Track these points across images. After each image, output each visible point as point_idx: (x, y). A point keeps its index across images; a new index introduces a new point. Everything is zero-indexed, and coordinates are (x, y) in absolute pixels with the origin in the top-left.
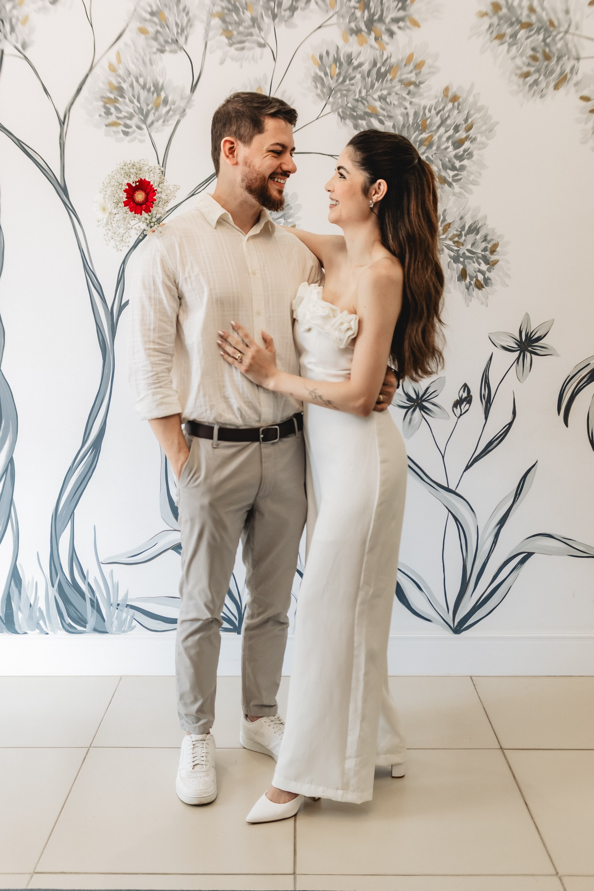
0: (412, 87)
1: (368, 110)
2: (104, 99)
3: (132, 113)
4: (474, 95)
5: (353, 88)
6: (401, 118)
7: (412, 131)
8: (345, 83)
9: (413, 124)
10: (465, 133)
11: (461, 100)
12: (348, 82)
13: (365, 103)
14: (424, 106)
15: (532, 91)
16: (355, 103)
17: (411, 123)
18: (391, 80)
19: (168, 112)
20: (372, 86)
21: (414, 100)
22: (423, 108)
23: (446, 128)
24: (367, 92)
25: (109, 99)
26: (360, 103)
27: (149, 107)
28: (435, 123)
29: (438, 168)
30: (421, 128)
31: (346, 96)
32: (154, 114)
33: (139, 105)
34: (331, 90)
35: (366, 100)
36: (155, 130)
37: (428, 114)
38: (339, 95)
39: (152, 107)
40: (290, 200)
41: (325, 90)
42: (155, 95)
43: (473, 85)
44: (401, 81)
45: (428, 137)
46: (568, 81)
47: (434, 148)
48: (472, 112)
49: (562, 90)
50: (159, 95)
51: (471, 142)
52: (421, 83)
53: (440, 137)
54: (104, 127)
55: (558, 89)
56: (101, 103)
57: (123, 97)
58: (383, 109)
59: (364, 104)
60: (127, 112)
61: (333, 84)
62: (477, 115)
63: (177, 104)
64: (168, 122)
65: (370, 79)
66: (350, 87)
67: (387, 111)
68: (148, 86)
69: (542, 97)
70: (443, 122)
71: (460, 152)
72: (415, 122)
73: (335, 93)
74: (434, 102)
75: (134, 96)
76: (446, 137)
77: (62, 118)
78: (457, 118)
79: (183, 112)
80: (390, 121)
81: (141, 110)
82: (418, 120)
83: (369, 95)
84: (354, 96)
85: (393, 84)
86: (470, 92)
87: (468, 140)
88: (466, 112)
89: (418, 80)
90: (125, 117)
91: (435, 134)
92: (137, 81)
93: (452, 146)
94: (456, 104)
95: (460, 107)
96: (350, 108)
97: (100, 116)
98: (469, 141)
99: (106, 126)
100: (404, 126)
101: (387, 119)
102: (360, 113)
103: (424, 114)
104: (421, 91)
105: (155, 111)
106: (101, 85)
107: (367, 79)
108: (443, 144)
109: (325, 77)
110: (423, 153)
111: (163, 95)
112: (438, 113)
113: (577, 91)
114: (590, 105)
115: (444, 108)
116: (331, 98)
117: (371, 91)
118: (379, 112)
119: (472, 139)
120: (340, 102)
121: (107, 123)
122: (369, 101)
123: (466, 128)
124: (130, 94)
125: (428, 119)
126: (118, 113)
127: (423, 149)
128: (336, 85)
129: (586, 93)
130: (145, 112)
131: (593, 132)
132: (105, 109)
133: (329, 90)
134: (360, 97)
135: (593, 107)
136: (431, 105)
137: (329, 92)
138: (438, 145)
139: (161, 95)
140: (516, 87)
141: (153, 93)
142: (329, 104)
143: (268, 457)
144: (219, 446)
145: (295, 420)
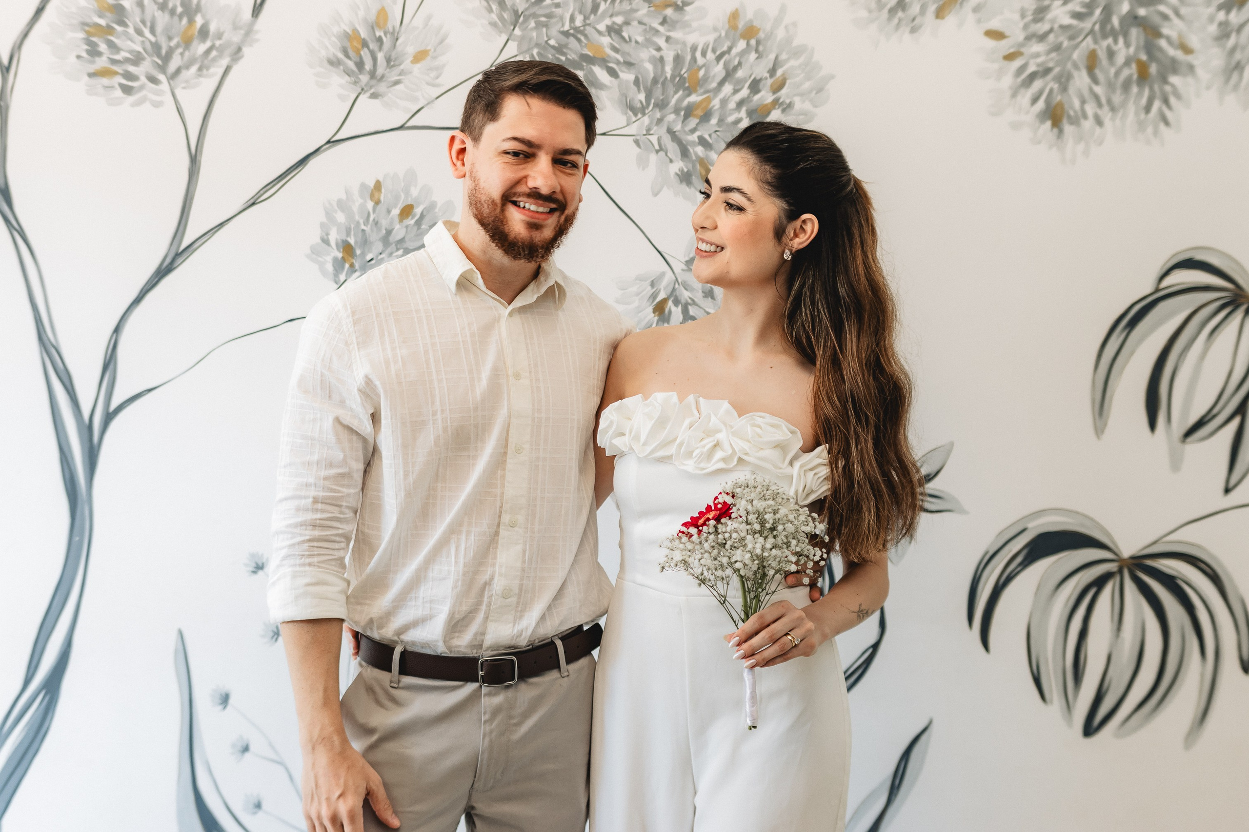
0: (669, 12)
1: (586, 52)
2: (87, 28)
3: (139, 52)
4: (786, 27)
5: (558, 11)
6: (649, 67)
7: (671, 89)
8: (544, 4)
9: (673, 77)
10: (771, 94)
11: (761, 35)
13: (582, 38)
14: (693, 45)
15: (896, 21)
16: (563, 39)
17: (669, 76)
19: (208, 52)
20: (595, 8)
21: (672, 34)
22: (691, 48)
23: (735, 86)
24: (586, 18)
25: (97, 26)
26: (572, 39)
27: (173, 43)
28: (714, 76)
30: (687, 85)
31: (546, 25)
32: (182, 54)
33: (153, 39)
34: (517, 15)
35: (582, 33)
36: (183, 85)
37: (700, 61)
38: (532, 24)
39: (178, 42)
40: (440, 214)
41: (505, 16)
42: (185, 21)
43: (783, 9)
45: (702, 101)
46: (962, 4)
47: (714, 121)
48: (783, 57)
49: (951, 20)
50: (191, 21)
51: (784, 111)
52: (686, 4)
53: (724, 102)
54: (86, 78)
55: (943, 18)
56: (82, 35)
57: (123, 23)
58: (616, 50)
59: (579, 40)
60: (131, 52)
61: (521, 5)
62: (793, 63)
63: (226, 37)
64: (208, 68)
66: (554, 10)
67: (624, 54)
68: (170, 5)
69: (913, 30)
70: (729, 74)
72: (677, 73)
73: (525, 21)
74: (711, 38)
76: (736, 102)
77: (5, 61)
78: (755, 67)
79: (237, 53)
80: (629, 72)
81: (156, 47)
82: (681, 70)
83: (589, 25)
84: (561, 27)
85: (634, 6)
86: (778, 20)
87: (778, 108)
88: (772, 57)
90: (127, 60)
91: (715, 95)
93: (748, 119)
94: (753, 42)
95: (761, 48)
96: (553, 47)
97: (78, 57)
99: (91, 75)
100: (655, 81)
101: (624, 69)
102: (574, 55)
103: (694, 59)
104: (687, 18)
105: (184, 50)
106: (83, 3)
108: (730, 114)
110: (693, 131)
111: (199, 21)
112: (718, 58)
113: (979, 21)
114: (1005, 47)
115: (730, 49)
116: (517, 29)
117: (592, 17)
118: (609, 56)
119: (785, 106)
120: (535, 37)
121: (91, 71)
122: (589, 35)
123: (772, 85)
124: (138, 20)
125: (700, 68)
126: (112, 54)
127: (693, 122)
128: (527, 5)
129: (995, 24)
130: (164, 52)
131: (1014, 95)
132: (88, 45)
133: (513, 14)
134: (571, 28)
135: (1012, 50)
136: (705, 44)
137: (513, 18)
138: (720, 116)
139: (195, 21)
140: (864, 14)
141: (181, 17)
142: (514, 40)
143: (496, 712)
144: (401, 685)
145: (559, 644)
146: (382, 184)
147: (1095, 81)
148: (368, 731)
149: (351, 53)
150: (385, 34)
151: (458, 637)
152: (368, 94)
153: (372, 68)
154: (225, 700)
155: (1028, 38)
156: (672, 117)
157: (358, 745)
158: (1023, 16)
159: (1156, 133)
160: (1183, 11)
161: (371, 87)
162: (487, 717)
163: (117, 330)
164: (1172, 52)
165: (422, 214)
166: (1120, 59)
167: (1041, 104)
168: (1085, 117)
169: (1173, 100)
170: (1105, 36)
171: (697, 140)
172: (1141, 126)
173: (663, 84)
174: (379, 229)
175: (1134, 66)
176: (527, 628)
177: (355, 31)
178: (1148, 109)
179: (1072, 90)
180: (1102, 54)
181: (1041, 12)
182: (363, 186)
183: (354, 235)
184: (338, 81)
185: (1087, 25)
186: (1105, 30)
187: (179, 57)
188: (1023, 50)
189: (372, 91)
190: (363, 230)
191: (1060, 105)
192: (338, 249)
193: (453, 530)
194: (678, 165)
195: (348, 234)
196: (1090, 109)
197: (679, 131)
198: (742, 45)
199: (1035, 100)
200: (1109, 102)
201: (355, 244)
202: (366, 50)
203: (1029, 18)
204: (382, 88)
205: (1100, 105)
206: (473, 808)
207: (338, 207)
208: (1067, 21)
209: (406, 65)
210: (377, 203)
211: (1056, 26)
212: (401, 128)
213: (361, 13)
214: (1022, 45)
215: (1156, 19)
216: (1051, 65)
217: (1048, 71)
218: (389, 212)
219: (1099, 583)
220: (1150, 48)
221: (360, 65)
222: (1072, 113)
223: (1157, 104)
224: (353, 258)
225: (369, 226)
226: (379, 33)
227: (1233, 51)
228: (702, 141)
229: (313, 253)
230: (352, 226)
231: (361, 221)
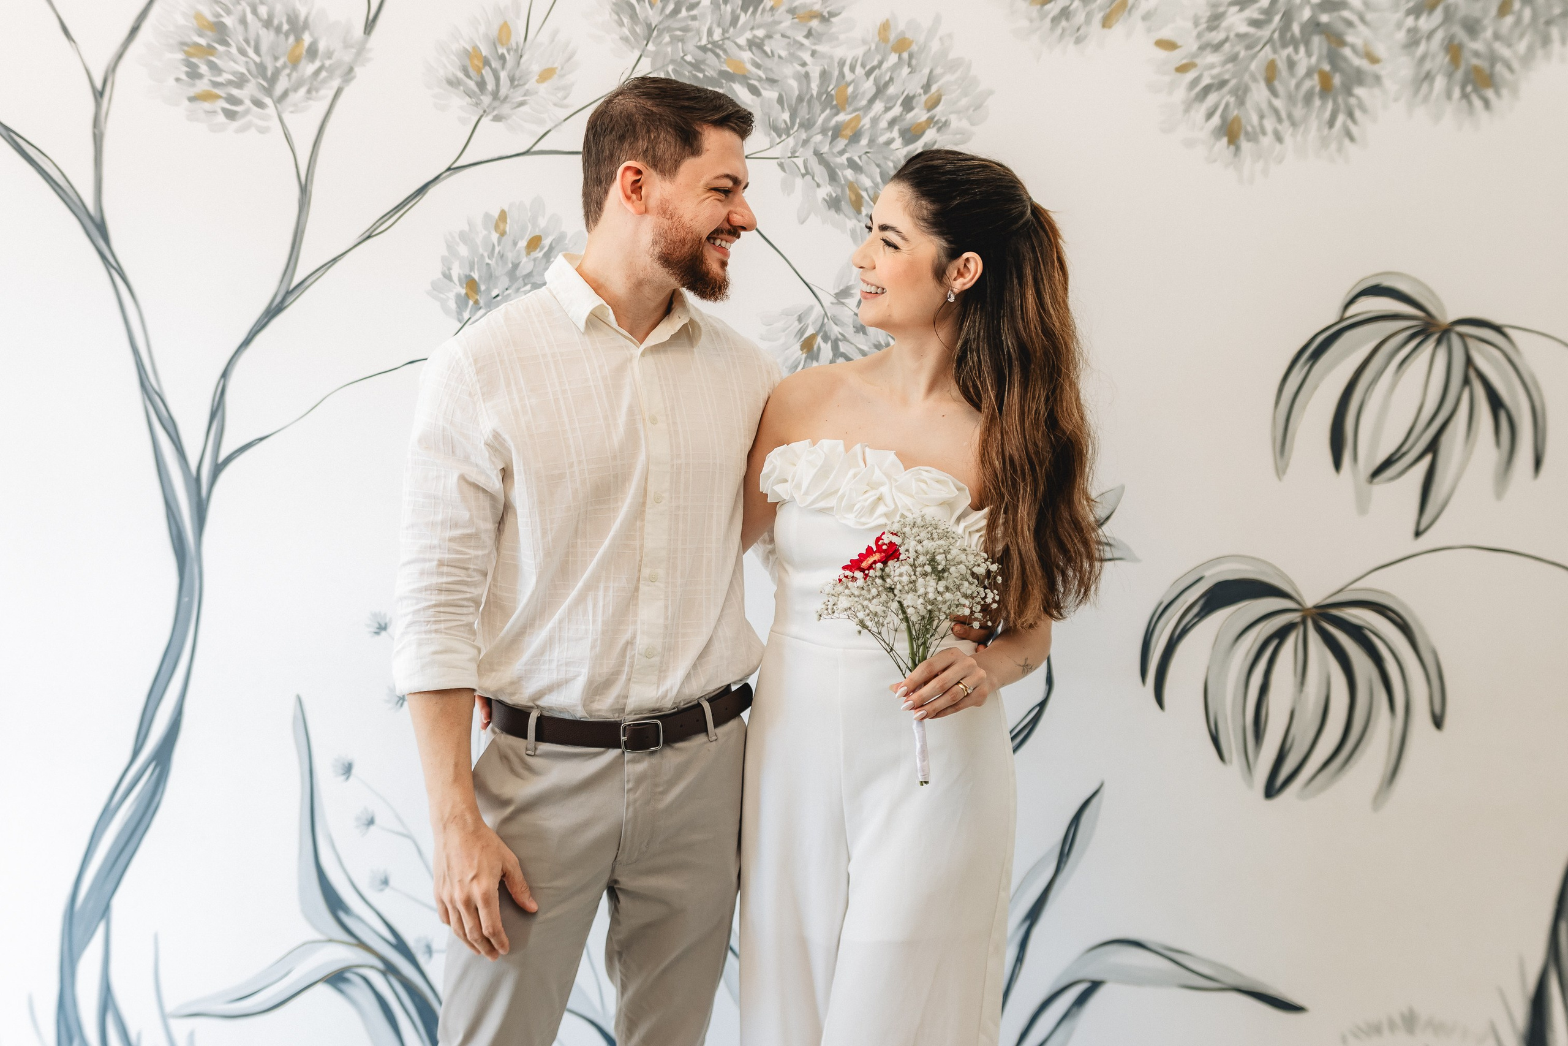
0: (815, 23)
1: (725, 68)
2: (186, 48)
3: (243, 74)
4: (941, 39)
5: (694, 24)
6: (794, 84)
7: (817, 108)
8: (680, 16)
9: (820, 94)
10: (925, 112)
11: (914, 48)
12: (684, 13)
13: (721, 53)
14: (841, 59)
15: (1059, 31)
16: (700, 54)
17: (815, 93)
18: (772, 9)
19: (317, 72)
20: (735, 20)
21: (820, 48)
22: (838, 63)
23: (886, 104)
24: (725, 31)
25: (197, 45)
26: (710, 55)
27: (279, 64)
28: (864, 93)
29: (873, 182)
30: (835, 103)
31: (682, 40)
32: (289, 75)
33: (257, 59)
34: (650, 29)
35: (721, 47)
36: (291, 109)
37: (849, 76)
38: (667, 39)
39: (285, 63)
41: (638, 29)
42: (291, 39)
43: (937, 20)
44: (792, 11)
45: (851, 120)
46: (1130, 11)
47: (864, 141)
48: (938, 71)
49: (1119, 29)
50: (299, 40)
51: (939, 130)
52: (832, 15)
53: (875, 121)
54: (187, 102)
55: (1110, 27)
56: (180, 56)
57: (224, 43)
58: (758, 66)
59: (718, 56)
60: (234, 73)
61: (654, 17)
62: (948, 78)
63: (336, 56)
64: (317, 90)
65: (729, 8)
66: (690, 22)
67: (766, 70)
68: (276, 22)
69: (1078, 41)
70: (880, 90)
71: (916, 150)
72: (823, 90)
73: (659, 35)
74: (860, 52)
75: (247, 41)
76: (887, 121)
77: (99, 85)
78: (908, 83)
79: (349, 74)
80: (774, 91)
81: (261, 68)
82: (828, 86)
83: (728, 38)
84: (698, 42)
85: (777, 17)
86: (932, 31)
87: (933, 127)
88: (926, 71)
89: (828, 9)
90: (230, 83)
91: (865, 114)
92: (255, 12)
93: (901, 138)
94: (905, 55)
95: (914, 62)
96: (690, 63)
97: (178, 80)
98: (935, 129)
99: (192, 99)
100: (800, 99)
101: (766, 86)
102: (712, 73)
103: (842, 75)
104: (834, 30)
105: (292, 71)
106: (181, 21)
107: (723, 7)
108: (882, 134)
109: (638, 3)
110: (842, 153)
111: (307, 39)
112: (868, 74)
113: (1149, 30)
114: (1177, 57)
115: (881, 63)
116: (650, 44)
117: (732, 29)
118: (749, 72)
119: (940, 125)
120: (670, 52)
121: (192, 94)
122: (728, 51)
123: (926, 102)
124: (241, 39)
125: (848, 85)
126: (214, 76)
127: (841, 143)
128: (661, 18)
129: (1166, 33)
130: (269, 73)
131: (1187, 109)
132: (188, 66)
133: (646, 29)
134: (709, 43)
135: (1184, 61)
136: (854, 58)
137: (646, 32)
138: (871, 136)
139: (302, 39)
140: (1025, 23)
141: (287, 35)
142: (647, 56)
143: (640, 779)
144: (538, 752)
145: (706, 706)
146: (507, 214)
147: (1274, 93)
148: (502, 803)
149: (472, 73)
150: (508, 51)
151: (598, 700)
152: (490, 117)
153: (494, 88)
154: (348, 769)
155: (1202, 48)
156: (819, 138)
157: (490, 819)
158: (1196, 24)
159: (1340, 149)
160: (1369, 17)
161: (494, 109)
162: (630, 785)
163: (225, 375)
164: (1357, 61)
165: (551, 245)
166: (1301, 70)
167: (1216, 120)
168: (1264, 133)
169: (1358, 114)
170: (1284, 45)
171: (846, 163)
172: (1324, 142)
173: (809, 102)
174: (505, 263)
175: (1316, 77)
176: (672, 688)
177: (476, 48)
178: (1331, 123)
179: (1249, 104)
180: (1282, 65)
181: (1215, 20)
182: (487, 216)
183: (479, 270)
184: (458, 104)
185: (1265, 33)
186: (1285, 38)
187: (286, 78)
188: (1198, 61)
189: (495, 113)
190: (488, 264)
191: (1237, 120)
192: (461, 285)
193: (590, 587)
194: (826, 190)
195: (472, 269)
196: (1269, 124)
197: (826, 153)
198: (893, 58)
199: (1210, 115)
200: (1290, 116)
201: (479, 279)
202: (487, 68)
203: (1203, 26)
204: (505, 109)
205: (1280, 120)
206: (616, 882)
207: (460, 239)
208: (1244, 28)
209: (531, 84)
210: (503, 234)
211: (1232, 35)
212: (527, 153)
213: (482, 29)
214: (1195, 55)
215: (1340, 27)
216: (1227, 77)
217: (1223, 83)
218: (515, 244)
219: (1281, 634)
220: (1333, 57)
221: (482, 85)
222: (1249, 129)
223: (1341, 118)
224: (477, 294)
225: (494, 260)
226: (502, 50)
227: (1423, 59)
228: (852, 164)
229: (434, 289)
230: (476, 260)
231: (486, 254)
